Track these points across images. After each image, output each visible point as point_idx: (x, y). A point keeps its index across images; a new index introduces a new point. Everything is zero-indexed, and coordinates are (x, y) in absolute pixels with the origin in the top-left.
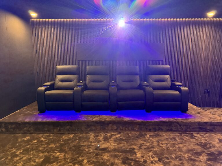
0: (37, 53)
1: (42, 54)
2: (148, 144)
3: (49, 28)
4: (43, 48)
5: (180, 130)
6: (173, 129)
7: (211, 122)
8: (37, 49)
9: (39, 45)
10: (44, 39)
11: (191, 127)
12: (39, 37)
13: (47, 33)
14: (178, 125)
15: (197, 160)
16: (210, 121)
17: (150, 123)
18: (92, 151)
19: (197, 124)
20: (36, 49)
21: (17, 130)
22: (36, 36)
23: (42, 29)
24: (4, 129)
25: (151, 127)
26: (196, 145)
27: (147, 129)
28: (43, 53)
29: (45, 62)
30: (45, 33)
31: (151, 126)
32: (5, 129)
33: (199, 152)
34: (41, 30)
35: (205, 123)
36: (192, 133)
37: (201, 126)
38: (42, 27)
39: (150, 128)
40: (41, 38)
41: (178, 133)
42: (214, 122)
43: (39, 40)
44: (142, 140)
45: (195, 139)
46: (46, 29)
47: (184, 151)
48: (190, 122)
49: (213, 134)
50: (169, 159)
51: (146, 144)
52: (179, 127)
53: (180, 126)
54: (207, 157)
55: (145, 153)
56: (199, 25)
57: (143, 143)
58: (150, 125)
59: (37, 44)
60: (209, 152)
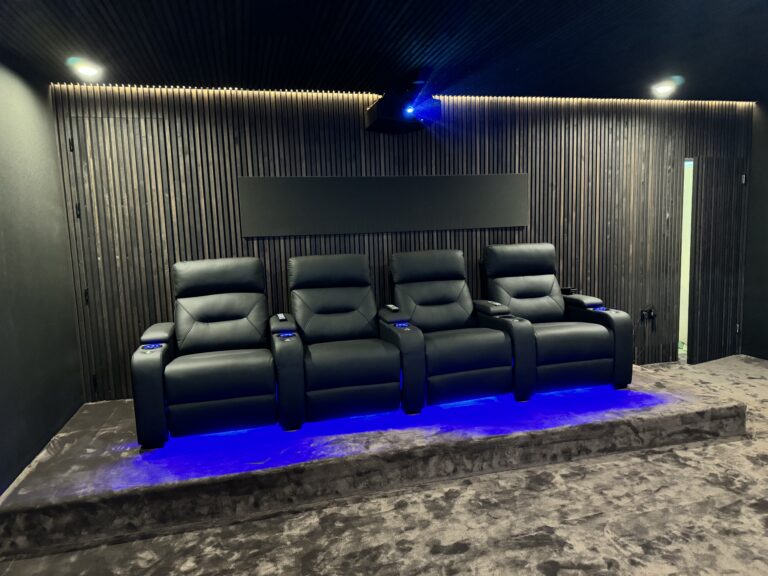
0: (79, 216)
1: (103, 218)
2: (579, 506)
3: (130, 120)
4: (107, 196)
5: (635, 444)
6: (619, 446)
7: (713, 409)
8: (82, 200)
9: (87, 186)
10: (109, 160)
11: (664, 433)
12: (89, 155)
13: (119, 139)
14: (631, 431)
15: (741, 530)
16: (710, 407)
17: (553, 437)
18: (425, 560)
19: (678, 421)
20: (75, 201)
21: (84, 533)
22: (72, 150)
23: (99, 123)
24: (21, 541)
25: (557, 449)
26: (704, 484)
27: (544, 456)
28: (108, 215)
29: (117, 249)
30: (113, 139)
31: (556, 445)
32: (29, 537)
33: (730, 505)
34: (93, 128)
35: (698, 413)
36: (671, 451)
37: (688, 426)
38: (99, 115)
39: (555, 452)
40: (96, 157)
41: (633, 456)
42: (720, 409)
43: (88, 166)
44: (551, 496)
45: (690, 466)
46: (118, 123)
47: (688, 508)
48: (659, 418)
49: (722, 445)
50: (669, 543)
51: (574, 507)
52: (633, 437)
53: (636, 431)
54: (759, 516)
55: (589, 535)
56: (618, 119)
57: (563, 506)
58: (554, 442)
59: (80, 180)
60: (753, 501)
